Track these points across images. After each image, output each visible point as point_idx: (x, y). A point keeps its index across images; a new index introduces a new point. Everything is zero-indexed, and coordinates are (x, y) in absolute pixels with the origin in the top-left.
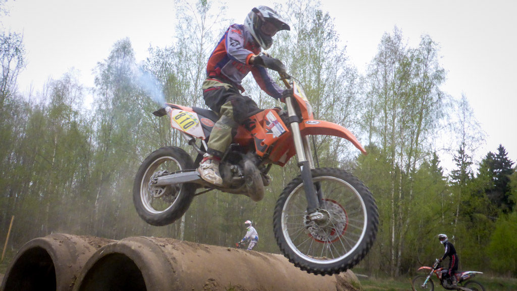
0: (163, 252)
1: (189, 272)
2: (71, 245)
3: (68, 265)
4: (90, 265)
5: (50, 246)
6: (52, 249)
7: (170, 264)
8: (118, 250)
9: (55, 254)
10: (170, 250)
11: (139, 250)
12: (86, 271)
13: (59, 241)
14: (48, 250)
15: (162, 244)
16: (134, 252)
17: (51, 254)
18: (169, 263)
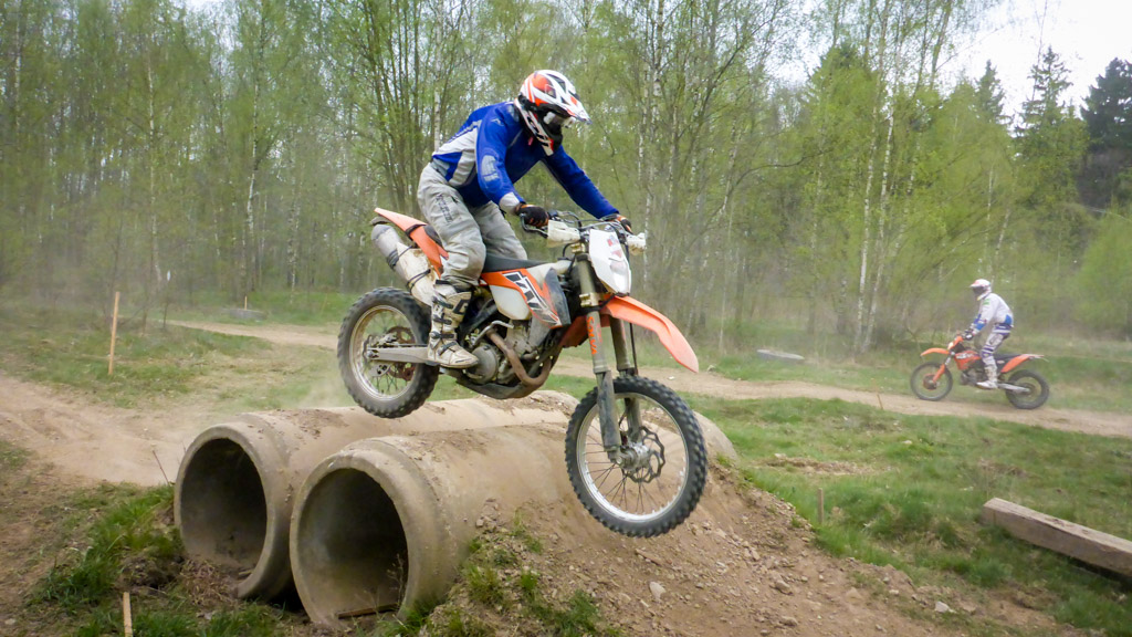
0: (420, 469)
1: (458, 496)
2: (276, 437)
3: (279, 470)
4: (315, 481)
5: (246, 441)
6: (250, 446)
7: (432, 488)
8: (355, 465)
9: (257, 455)
10: (429, 463)
11: (385, 469)
12: (311, 488)
13: (256, 429)
14: (244, 447)
15: (417, 455)
16: (379, 472)
17: (250, 453)
18: (429, 487)
